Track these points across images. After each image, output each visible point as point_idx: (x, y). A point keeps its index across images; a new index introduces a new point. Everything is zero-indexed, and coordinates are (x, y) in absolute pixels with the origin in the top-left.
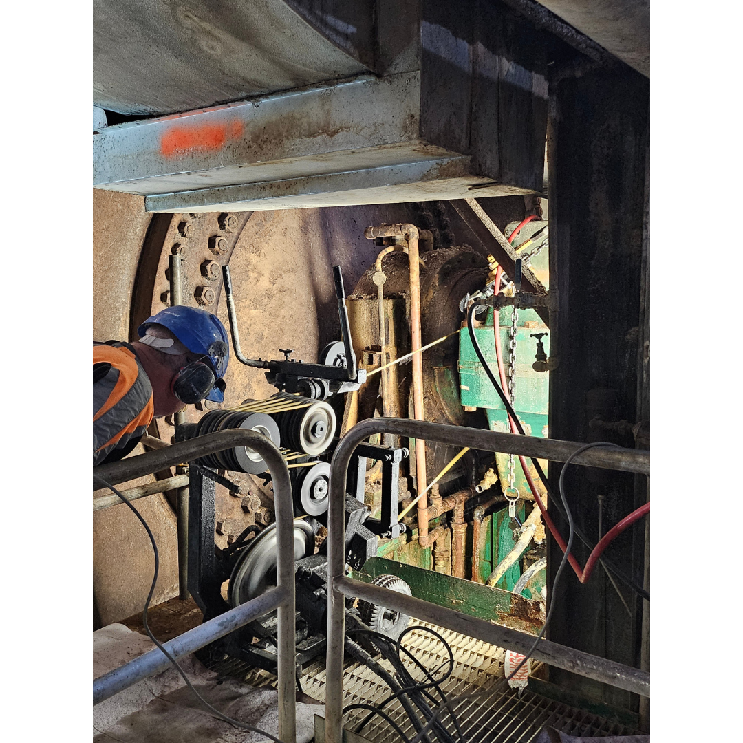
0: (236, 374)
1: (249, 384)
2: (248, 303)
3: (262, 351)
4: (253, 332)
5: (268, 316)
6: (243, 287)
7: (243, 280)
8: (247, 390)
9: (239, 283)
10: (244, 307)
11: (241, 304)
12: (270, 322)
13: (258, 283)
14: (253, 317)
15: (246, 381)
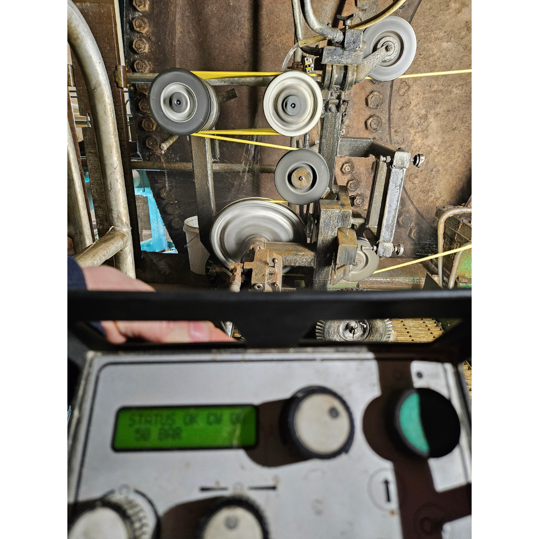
0: (413, 103)
1: (426, 116)
2: (442, 34)
3: (446, 85)
4: (440, 66)
5: (462, 50)
6: (439, 17)
7: (441, 10)
8: (422, 121)
9: (434, 13)
10: (437, 39)
11: (432, 35)
12: (463, 57)
13: (459, 15)
14: (444, 50)
15: (423, 112)
